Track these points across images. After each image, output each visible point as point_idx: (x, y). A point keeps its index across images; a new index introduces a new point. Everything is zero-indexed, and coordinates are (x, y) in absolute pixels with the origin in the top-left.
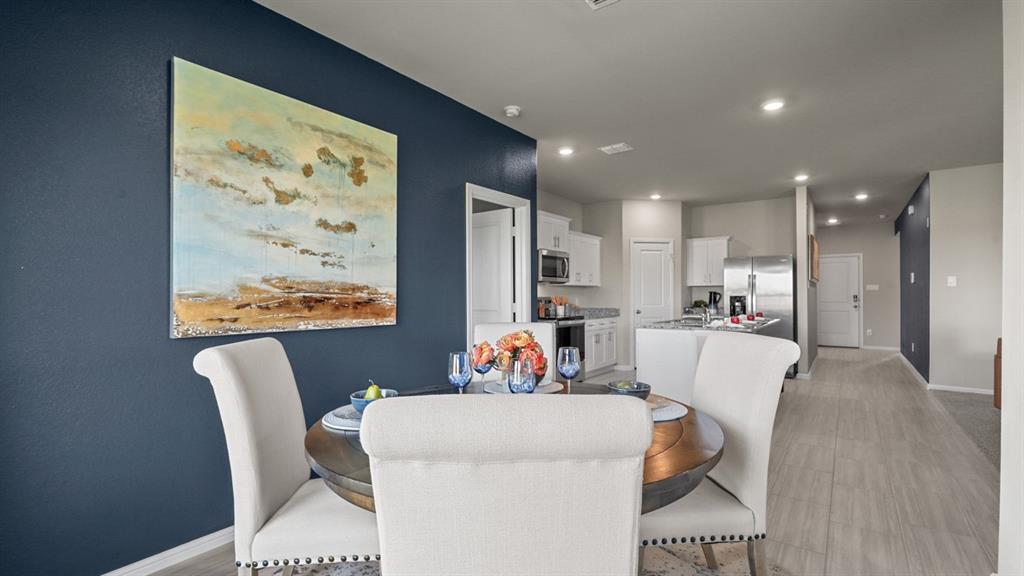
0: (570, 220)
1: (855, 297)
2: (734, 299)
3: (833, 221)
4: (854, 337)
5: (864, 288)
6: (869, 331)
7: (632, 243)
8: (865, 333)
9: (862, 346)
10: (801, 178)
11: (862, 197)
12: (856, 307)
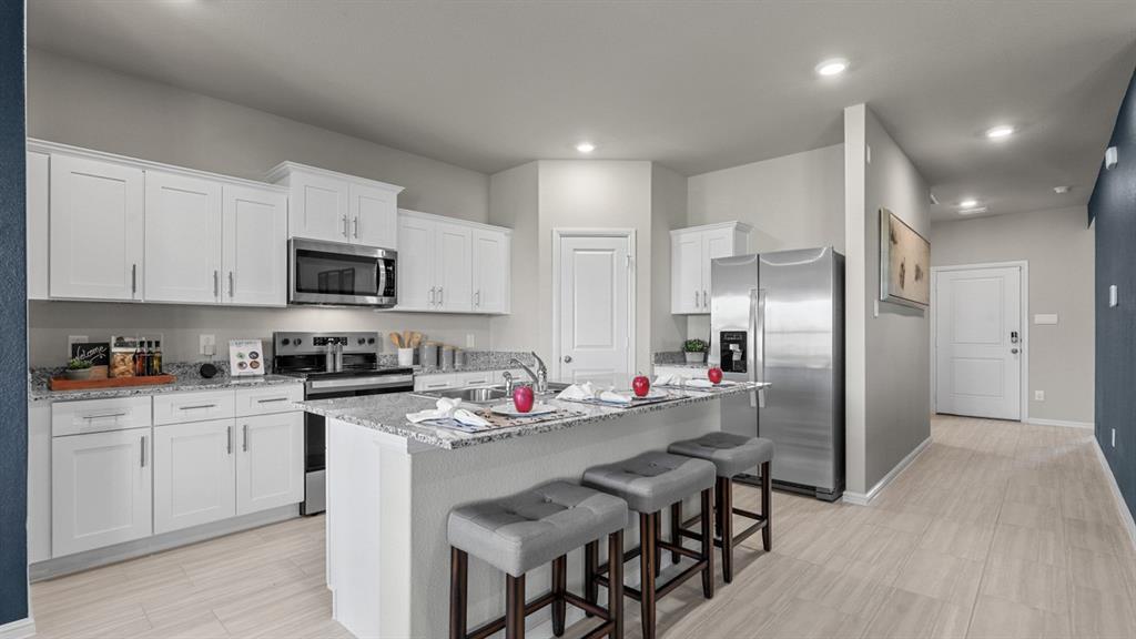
0: (400, 189)
1: (1014, 335)
2: (727, 338)
3: (969, 204)
4: (1011, 403)
5: (1030, 319)
6: (1039, 394)
7: (556, 236)
8: (1031, 395)
9: (1025, 419)
10: (832, 69)
11: (1001, 133)
12: (1015, 352)
